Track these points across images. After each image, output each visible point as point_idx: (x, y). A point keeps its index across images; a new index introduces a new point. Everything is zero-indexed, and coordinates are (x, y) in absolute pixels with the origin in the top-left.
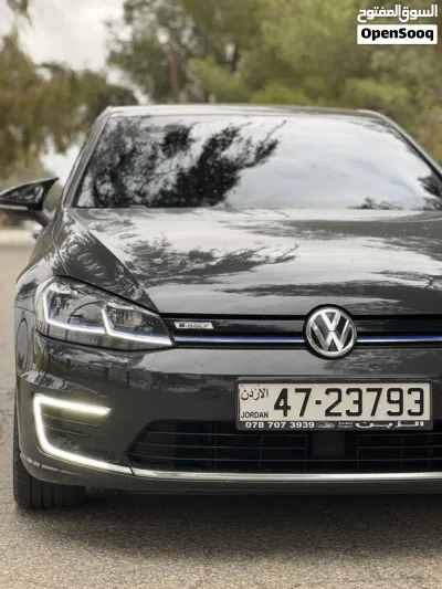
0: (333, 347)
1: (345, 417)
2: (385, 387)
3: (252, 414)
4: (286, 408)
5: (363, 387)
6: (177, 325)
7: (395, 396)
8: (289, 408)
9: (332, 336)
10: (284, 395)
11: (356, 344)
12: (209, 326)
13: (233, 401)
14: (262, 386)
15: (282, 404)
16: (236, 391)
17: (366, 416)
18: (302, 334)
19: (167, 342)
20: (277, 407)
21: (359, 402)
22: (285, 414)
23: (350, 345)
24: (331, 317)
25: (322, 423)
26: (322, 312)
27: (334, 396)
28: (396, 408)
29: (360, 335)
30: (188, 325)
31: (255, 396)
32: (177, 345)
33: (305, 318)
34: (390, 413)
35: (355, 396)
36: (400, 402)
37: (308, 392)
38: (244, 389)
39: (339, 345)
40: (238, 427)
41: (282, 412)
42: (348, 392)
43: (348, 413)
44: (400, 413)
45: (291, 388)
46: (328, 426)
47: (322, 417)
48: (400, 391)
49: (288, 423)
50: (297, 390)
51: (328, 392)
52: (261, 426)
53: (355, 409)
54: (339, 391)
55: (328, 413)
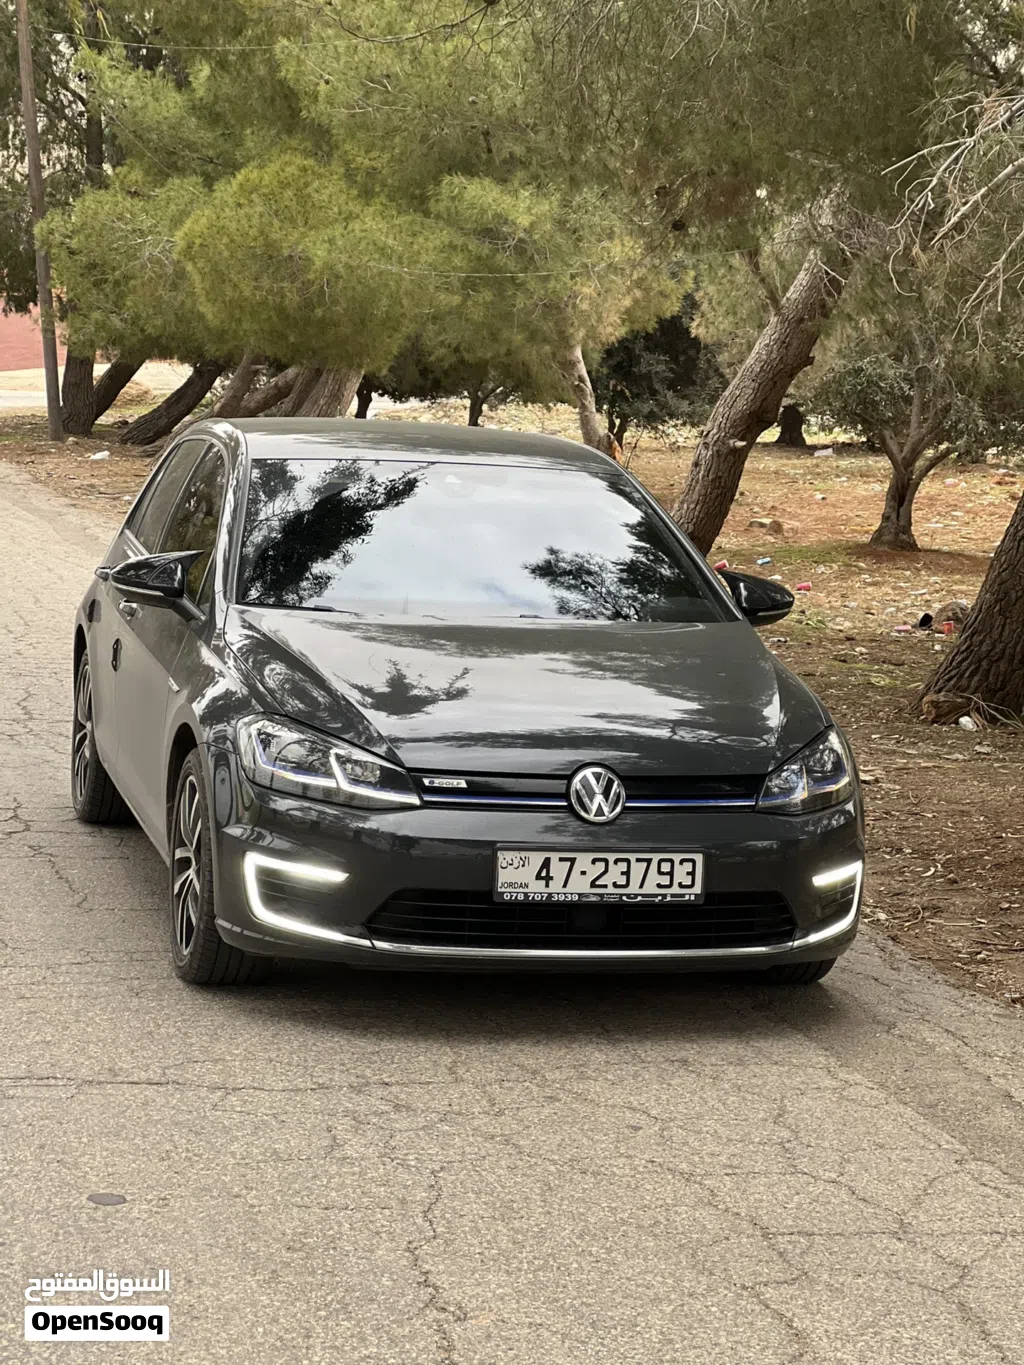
0: (600, 812)
1: (611, 890)
2: (656, 857)
3: (511, 885)
4: (548, 878)
5: (632, 857)
6: (426, 782)
7: (666, 867)
8: (552, 878)
9: (599, 799)
10: (546, 864)
11: (625, 808)
12: (463, 784)
13: (491, 869)
14: (523, 854)
15: (544, 874)
16: (494, 859)
17: (633, 888)
18: (566, 796)
19: (415, 800)
20: (538, 877)
21: (627, 873)
22: (547, 886)
23: (618, 809)
24: (597, 777)
25: (587, 895)
26: (588, 772)
27: (601, 866)
28: (665, 880)
29: (629, 798)
30: (439, 782)
31: (515, 865)
32: (426, 805)
33: (570, 778)
34: (659, 886)
35: (623, 866)
36: (671, 874)
37: (573, 861)
38: (504, 858)
39: (606, 810)
40: (496, 899)
41: (543, 882)
42: (616, 862)
43: (615, 885)
44: (670, 885)
45: (554, 857)
46: (594, 899)
47: (587, 889)
48: (671, 861)
49: (550, 895)
50: (561, 859)
51: (594, 861)
52: (521, 897)
53: (622, 881)
54: (606, 861)
55: (593, 884)
